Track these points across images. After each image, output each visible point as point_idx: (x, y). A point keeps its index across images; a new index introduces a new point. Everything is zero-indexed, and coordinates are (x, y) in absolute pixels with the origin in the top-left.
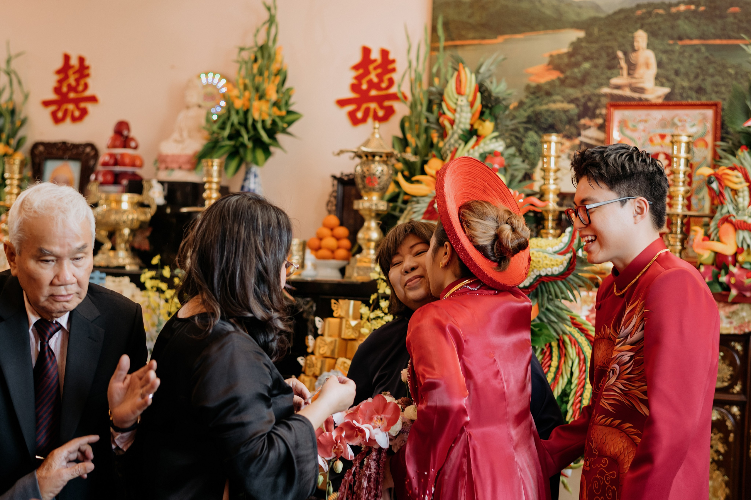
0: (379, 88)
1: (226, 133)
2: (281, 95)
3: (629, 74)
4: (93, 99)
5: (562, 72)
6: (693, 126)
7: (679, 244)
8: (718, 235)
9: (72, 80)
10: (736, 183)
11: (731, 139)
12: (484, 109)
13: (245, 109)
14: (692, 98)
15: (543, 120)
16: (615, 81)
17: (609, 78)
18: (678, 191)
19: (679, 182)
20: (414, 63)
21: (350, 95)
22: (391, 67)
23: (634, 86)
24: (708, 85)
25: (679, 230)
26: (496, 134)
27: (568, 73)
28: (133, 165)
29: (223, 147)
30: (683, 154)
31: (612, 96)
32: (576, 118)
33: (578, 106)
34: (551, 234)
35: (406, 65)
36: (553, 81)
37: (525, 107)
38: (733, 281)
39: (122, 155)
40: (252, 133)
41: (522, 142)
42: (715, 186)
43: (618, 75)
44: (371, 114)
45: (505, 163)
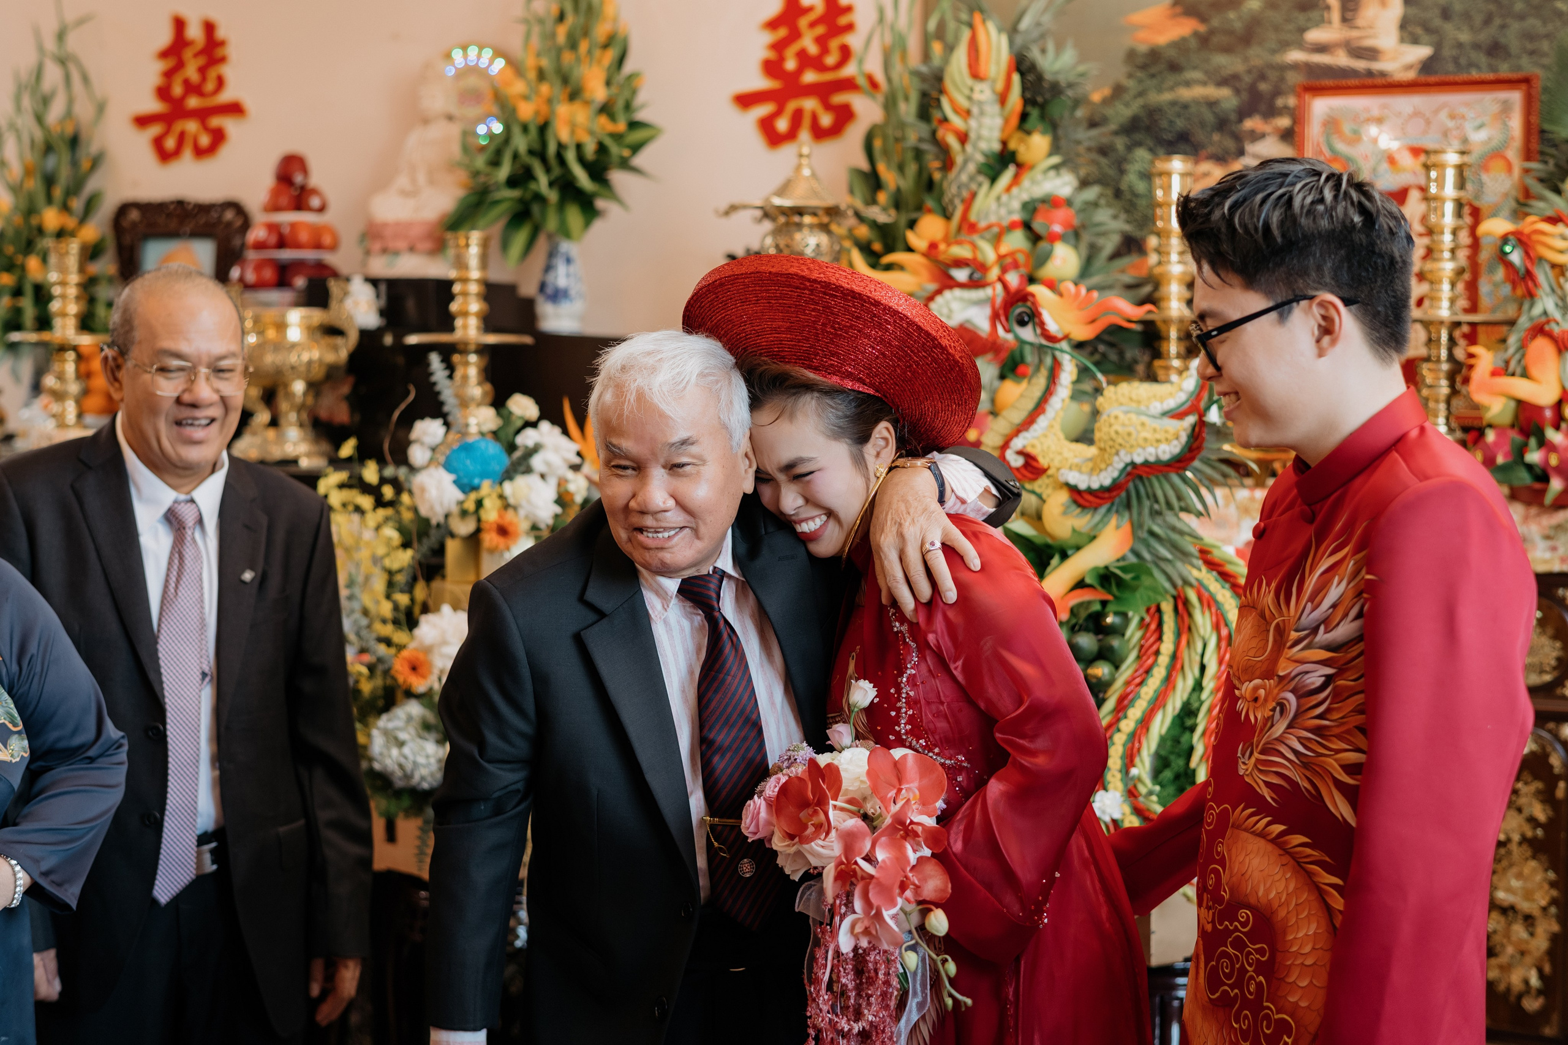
0: (821, 67)
1: (504, 172)
2: (614, 90)
3: (1344, 20)
4: (235, 109)
5: (1203, 19)
6: (1480, 127)
7: (1444, 383)
8: (1523, 362)
9: (191, 71)
10: (1561, 252)
11: (1552, 156)
12: (1029, 109)
13: (540, 120)
14: (1478, 67)
15: (1164, 124)
16: (1314, 35)
17: (1302, 30)
18: (1440, 270)
19: (1442, 251)
20: (889, 13)
21: (760, 83)
22: (843, 21)
23: (1355, 44)
24: (1512, 38)
25: (1444, 354)
26: (1056, 160)
27: (1215, 22)
28: (318, 246)
29: (497, 202)
30: (1450, 190)
31: (1310, 69)
32: (1233, 117)
33: (1237, 91)
34: (1176, 368)
35: (873, 16)
36: (1184, 40)
37: (1127, 97)
38: (1554, 460)
39: (293, 226)
40: (557, 171)
41: (1122, 172)
42: (1516, 257)
43: (1321, 22)
44: (806, 122)
45: (1076, 222)
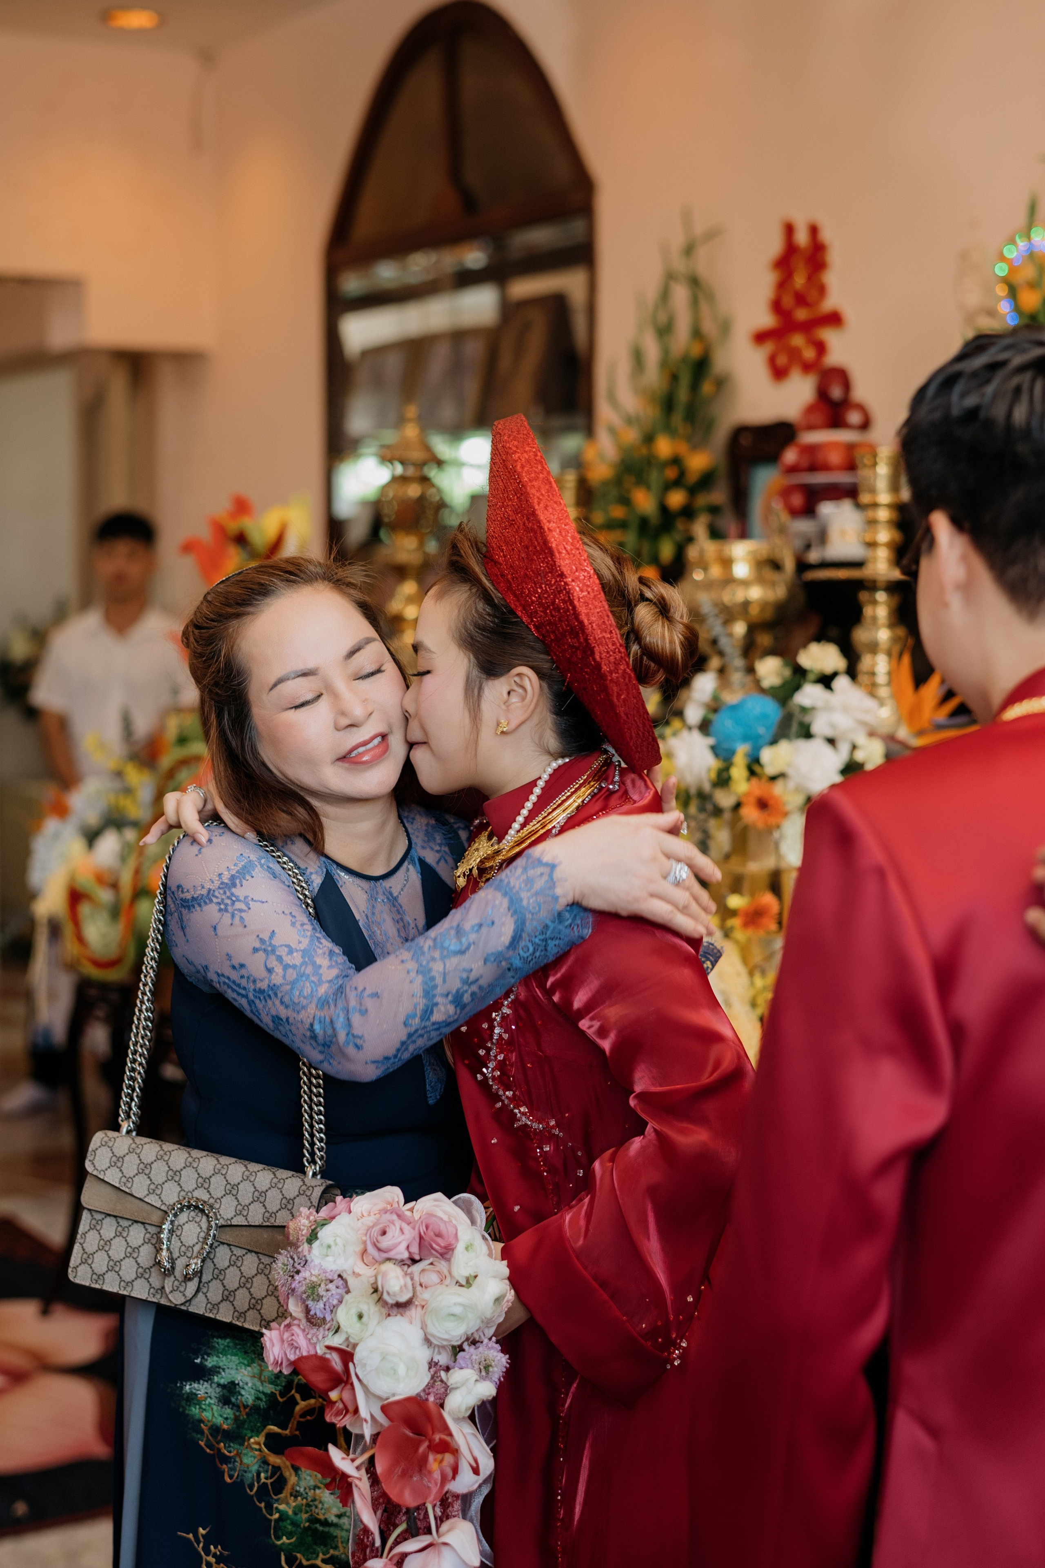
4: (834, 319)
9: (799, 280)
28: (852, 467)
39: (827, 446)
